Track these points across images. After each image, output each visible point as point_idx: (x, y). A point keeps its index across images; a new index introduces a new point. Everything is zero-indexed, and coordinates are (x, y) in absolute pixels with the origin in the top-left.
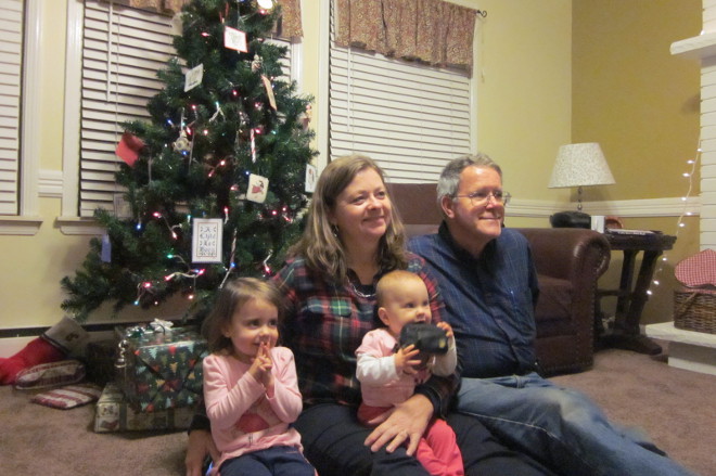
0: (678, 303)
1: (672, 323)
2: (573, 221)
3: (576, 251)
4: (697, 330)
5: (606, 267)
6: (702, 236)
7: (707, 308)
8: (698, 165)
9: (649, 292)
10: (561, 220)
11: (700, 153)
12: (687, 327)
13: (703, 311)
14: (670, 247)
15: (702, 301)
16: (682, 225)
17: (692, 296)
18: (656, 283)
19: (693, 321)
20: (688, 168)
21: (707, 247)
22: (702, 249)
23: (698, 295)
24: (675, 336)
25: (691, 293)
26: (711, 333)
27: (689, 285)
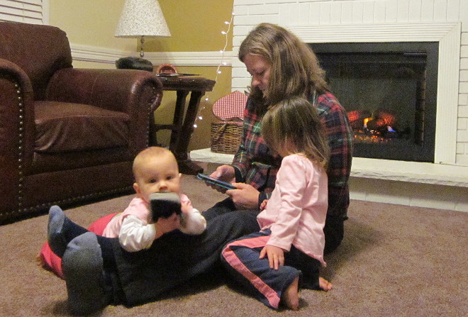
0: (213, 131)
1: (210, 149)
2: (135, 65)
3: (133, 89)
4: (226, 153)
5: (159, 104)
6: (233, 81)
7: (234, 136)
8: (232, 25)
9: (195, 126)
10: (124, 64)
11: (234, 16)
12: (220, 151)
13: (231, 138)
14: (210, 90)
15: (230, 130)
16: (220, 72)
17: (223, 126)
18: (201, 118)
19: (224, 146)
20: (225, 27)
21: (236, 89)
22: (233, 90)
23: (228, 125)
24: (211, 158)
25: (223, 124)
27: (223, 119)
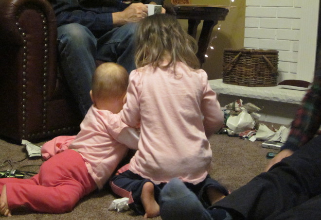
0: (226, 62)
1: (221, 80)
4: (238, 84)
6: (247, 9)
7: (247, 67)
9: (206, 56)
13: (244, 69)
14: (223, 19)
15: (244, 61)
17: (236, 57)
18: (212, 48)
19: (237, 77)
23: (241, 56)
24: (222, 89)
26: (249, 86)
